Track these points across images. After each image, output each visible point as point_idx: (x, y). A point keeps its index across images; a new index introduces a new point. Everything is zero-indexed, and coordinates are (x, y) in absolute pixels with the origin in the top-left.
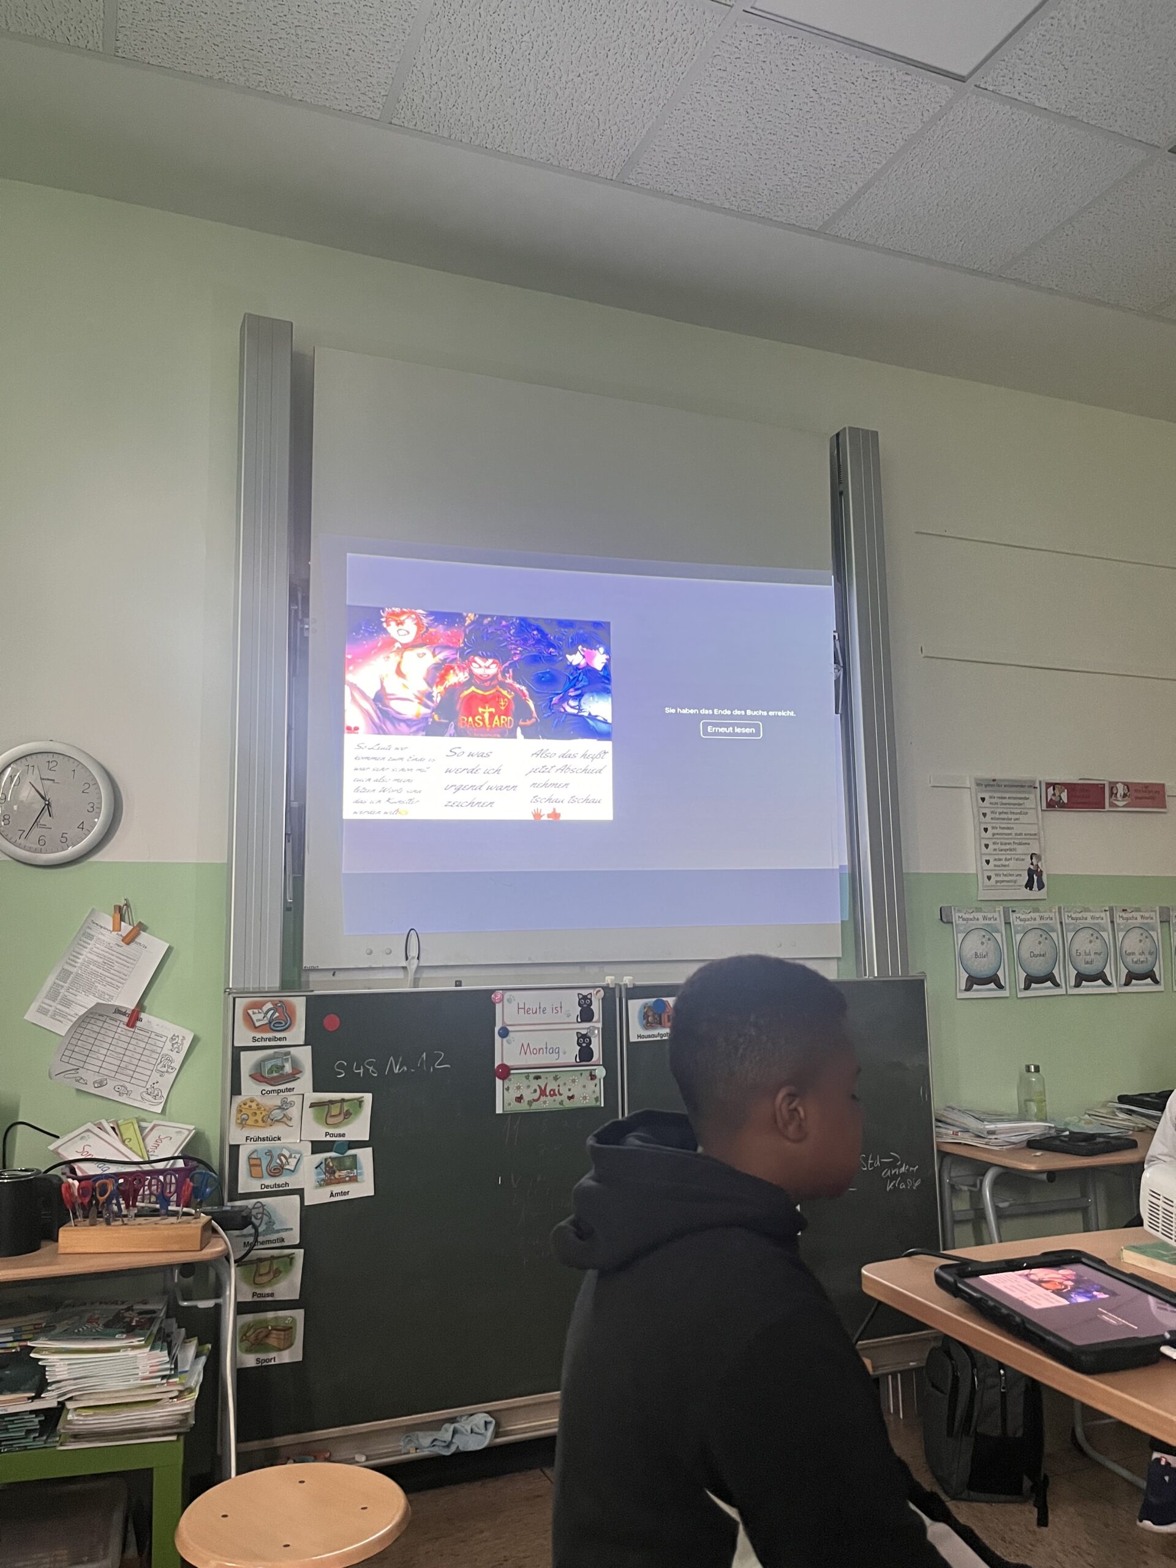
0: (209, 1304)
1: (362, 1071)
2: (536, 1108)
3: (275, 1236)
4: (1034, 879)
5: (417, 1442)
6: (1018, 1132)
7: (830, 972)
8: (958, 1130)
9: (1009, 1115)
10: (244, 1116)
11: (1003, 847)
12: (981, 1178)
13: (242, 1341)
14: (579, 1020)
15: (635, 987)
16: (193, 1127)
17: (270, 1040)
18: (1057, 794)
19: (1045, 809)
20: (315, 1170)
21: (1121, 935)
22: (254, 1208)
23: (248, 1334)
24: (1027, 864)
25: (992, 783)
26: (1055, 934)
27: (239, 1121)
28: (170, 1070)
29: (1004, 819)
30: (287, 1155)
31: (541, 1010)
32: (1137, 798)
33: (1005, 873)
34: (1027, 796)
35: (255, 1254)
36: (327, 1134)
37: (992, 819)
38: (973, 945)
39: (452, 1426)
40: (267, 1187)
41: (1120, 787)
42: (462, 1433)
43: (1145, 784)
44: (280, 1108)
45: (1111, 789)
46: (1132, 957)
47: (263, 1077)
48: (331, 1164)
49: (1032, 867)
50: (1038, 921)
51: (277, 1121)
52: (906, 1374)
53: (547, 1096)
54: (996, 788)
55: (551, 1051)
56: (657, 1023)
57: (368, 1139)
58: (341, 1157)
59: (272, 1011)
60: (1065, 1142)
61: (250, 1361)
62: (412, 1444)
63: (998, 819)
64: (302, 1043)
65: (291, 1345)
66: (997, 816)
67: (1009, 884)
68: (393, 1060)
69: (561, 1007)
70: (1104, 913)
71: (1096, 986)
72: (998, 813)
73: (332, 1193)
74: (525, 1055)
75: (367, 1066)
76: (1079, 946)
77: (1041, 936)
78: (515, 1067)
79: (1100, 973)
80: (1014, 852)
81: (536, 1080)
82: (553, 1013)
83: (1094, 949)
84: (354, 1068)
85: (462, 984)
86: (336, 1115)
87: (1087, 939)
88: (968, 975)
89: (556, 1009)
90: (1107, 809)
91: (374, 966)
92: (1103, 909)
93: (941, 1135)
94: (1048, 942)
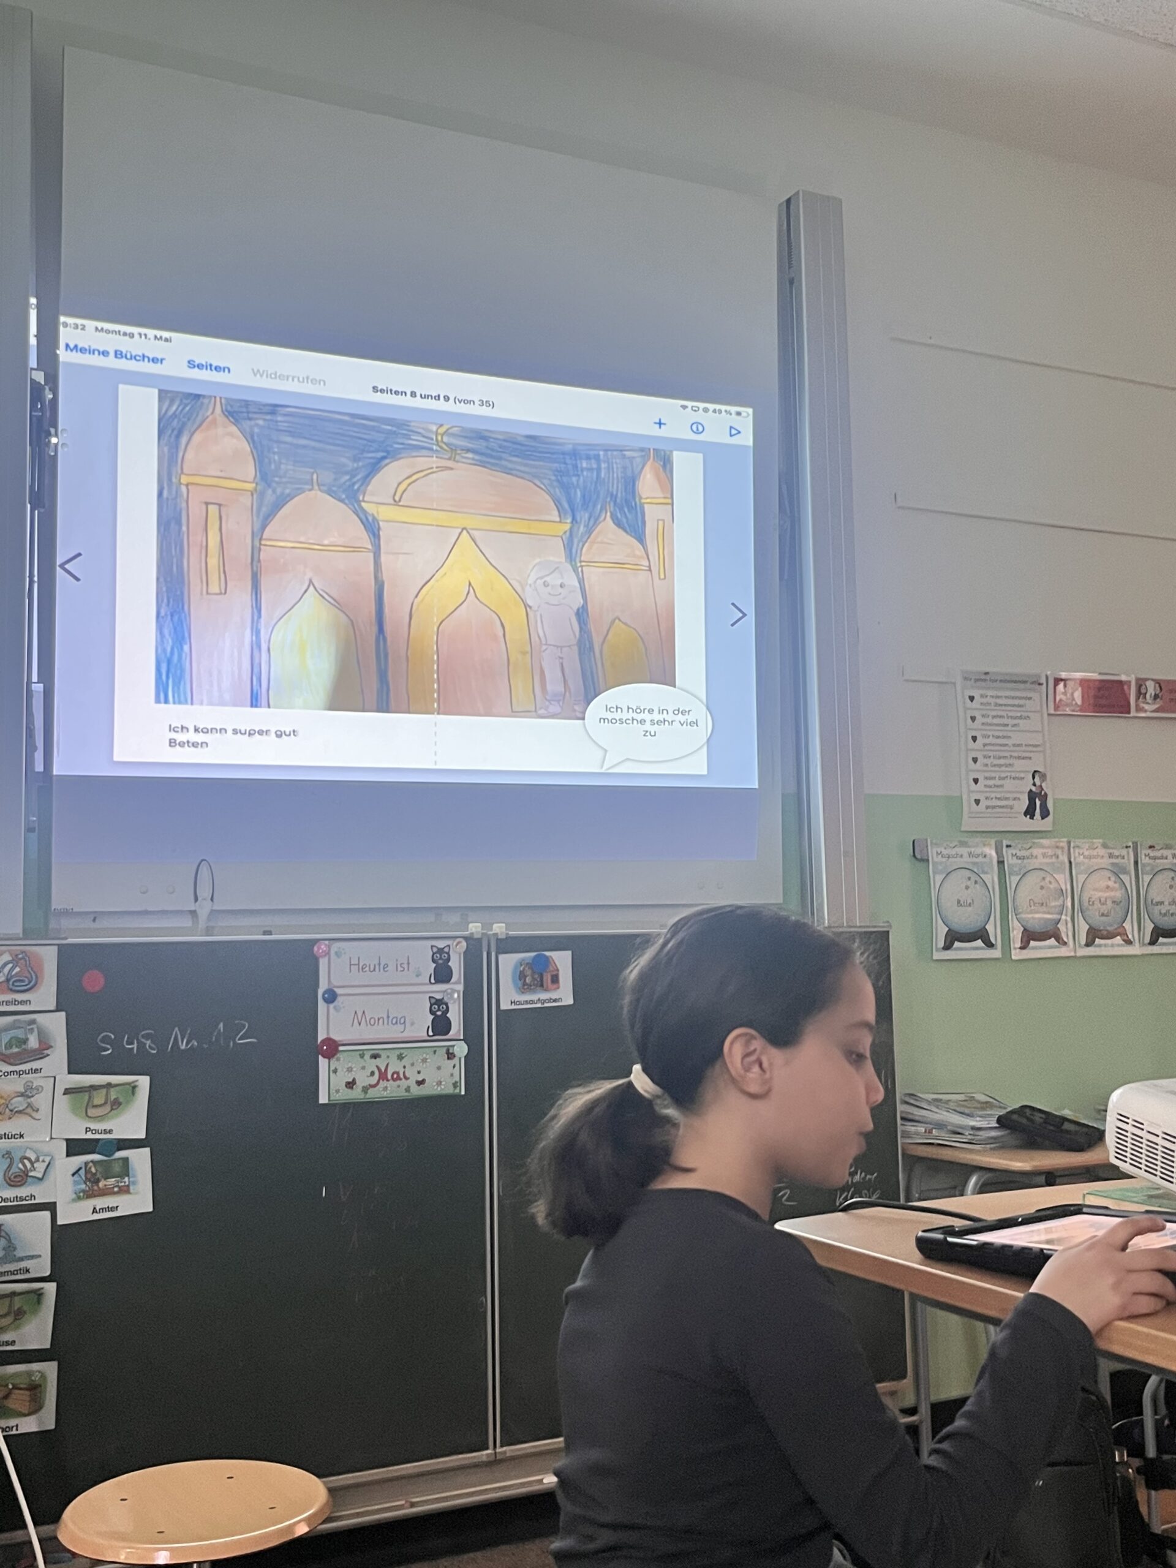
1: (135, 1046)
2: (373, 1096)
3: (19, 1264)
8: (932, 1126)
11: (996, 762)
14: (433, 981)
15: (509, 938)
17: (8, 1003)
19: (1052, 711)
20: (72, 1178)
21: (1147, 878)
25: (987, 677)
26: (1062, 876)
29: (998, 725)
30: (33, 1157)
31: (382, 966)
33: (998, 796)
34: (1029, 695)
36: (87, 1130)
37: (983, 724)
38: (954, 889)
40: (5, 1200)
41: (1151, 689)
44: (22, 1095)
46: (1159, 907)
48: (93, 1170)
49: (1034, 789)
50: (1041, 860)
51: (20, 1112)
53: (388, 1080)
54: (988, 684)
55: (394, 1021)
56: (537, 986)
57: (144, 1136)
58: (105, 1161)
59: (10, 965)
63: (990, 725)
64: (53, 1008)
65: (40, 1408)
66: (989, 720)
67: (1003, 810)
68: (178, 1032)
69: (408, 964)
70: (1126, 850)
71: (1112, 946)
72: (990, 717)
73: (95, 1208)
74: (360, 1024)
75: (143, 1040)
76: (1093, 893)
77: (1044, 879)
78: (345, 1042)
79: (1119, 928)
80: (1010, 769)
81: (373, 1060)
82: (397, 970)
83: (1111, 898)
84: (125, 1042)
85: (273, 933)
86: (100, 1106)
87: (1103, 884)
88: (947, 929)
89: (401, 967)
90: (1132, 715)
91: (150, 909)
92: (1125, 845)
93: (906, 1134)
94: (1052, 886)
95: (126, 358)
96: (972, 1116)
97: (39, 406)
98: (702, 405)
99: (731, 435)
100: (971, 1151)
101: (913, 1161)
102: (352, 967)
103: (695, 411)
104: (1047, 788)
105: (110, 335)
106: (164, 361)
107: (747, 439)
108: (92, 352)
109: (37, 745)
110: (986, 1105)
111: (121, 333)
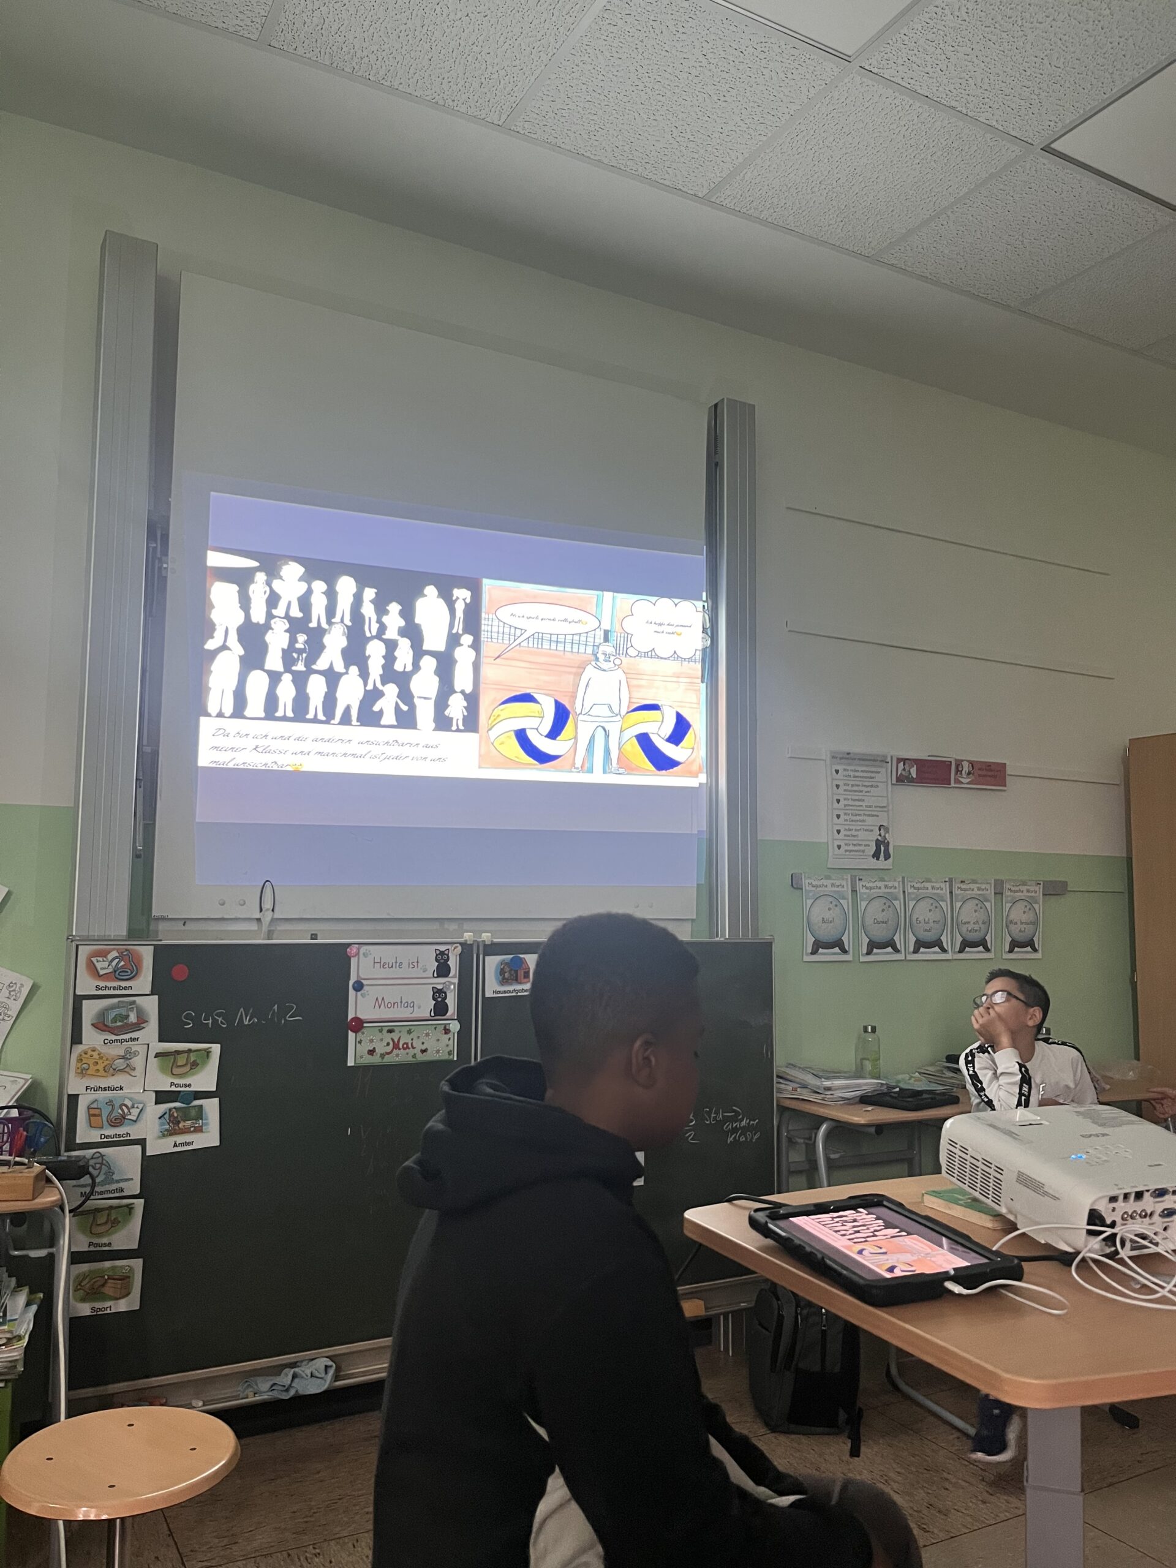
0: (42, 1253)
1: (210, 1021)
2: (388, 1061)
3: (114, 1186)
4: (881, 849)
5: (255, 1387)
6: (855, 1087)
7: (684, 934)
8: (798, 1085)
9: (845, 1072)
10: (85, 1066)
11: (854, 818)
12: (815, 1131)
13: (76, 1290)
14: (435, 975)
15: (493, 944)
16: (31, 1076)
17: (114, 988)
18: (907, 769)
20: (157, 1121)
21: (959, 904)
22: (92, 1158)
23: (82, 1284)
24: (875, 835)
25: (848, 756)
26: (898, 902)
27: (79, 1071)
28: (6, 1018)
29: (855, 791)
30: (129, 1104)
31: (398, 964)
32: (980, 776)
33: (855, 843)
34: (879, 770)
35: (91, 1204)
36: (172, 1084)
37: (845, 790)
38: (820, 912)
39: (293, 1370)
40: (106, 1137)
41: (966, 765)
42: (303, 1377)
43: (986, 762)
44: (123, 1057)
45: (957, 766)
46: (967, 925)
47: (106, 1026)
48: (176, 1115)
49: (880, 838)
50: (883, 890)
51: (120, 1071)
52: (736, 1314)
53: (400, 1049)
54: (850, 761)
55: (406, 1005)
56: (513, 980)
57: (215, 1090)
58: (186, 1107)
59: (118, 960)
60: (895, 1098)
61: (85, 1309)
62: (251, 1389)
63: (850, 791)
64: (148, 993)
65: (129, 1294)
66: (849, 788)
67: (857, 853)
68: (243, 1012)
69: (418, 962)
70: (944, 884)
71: (933, 953)
72: (850, 786)
73: (175, 1143)
74: (380, 1008)
75: (216, 1017)
76: (920, 914)
77: (885, 904)
78: (368, 1020)
79: (937, 940)
80: (863, 824)
81: (389, 1034)
82: (409, 968)
83: (933, 918)
84: (202, 1019)
85: (318, 936)
86: (183, 1066)
87: (927, 908)
88: (814, 939)
89: (412, 964)
91: (225, 917)
92: (943, 880)
93: (781, 1091)
94: (890, 909)
101: (784, 1111)
102: (375, 964)
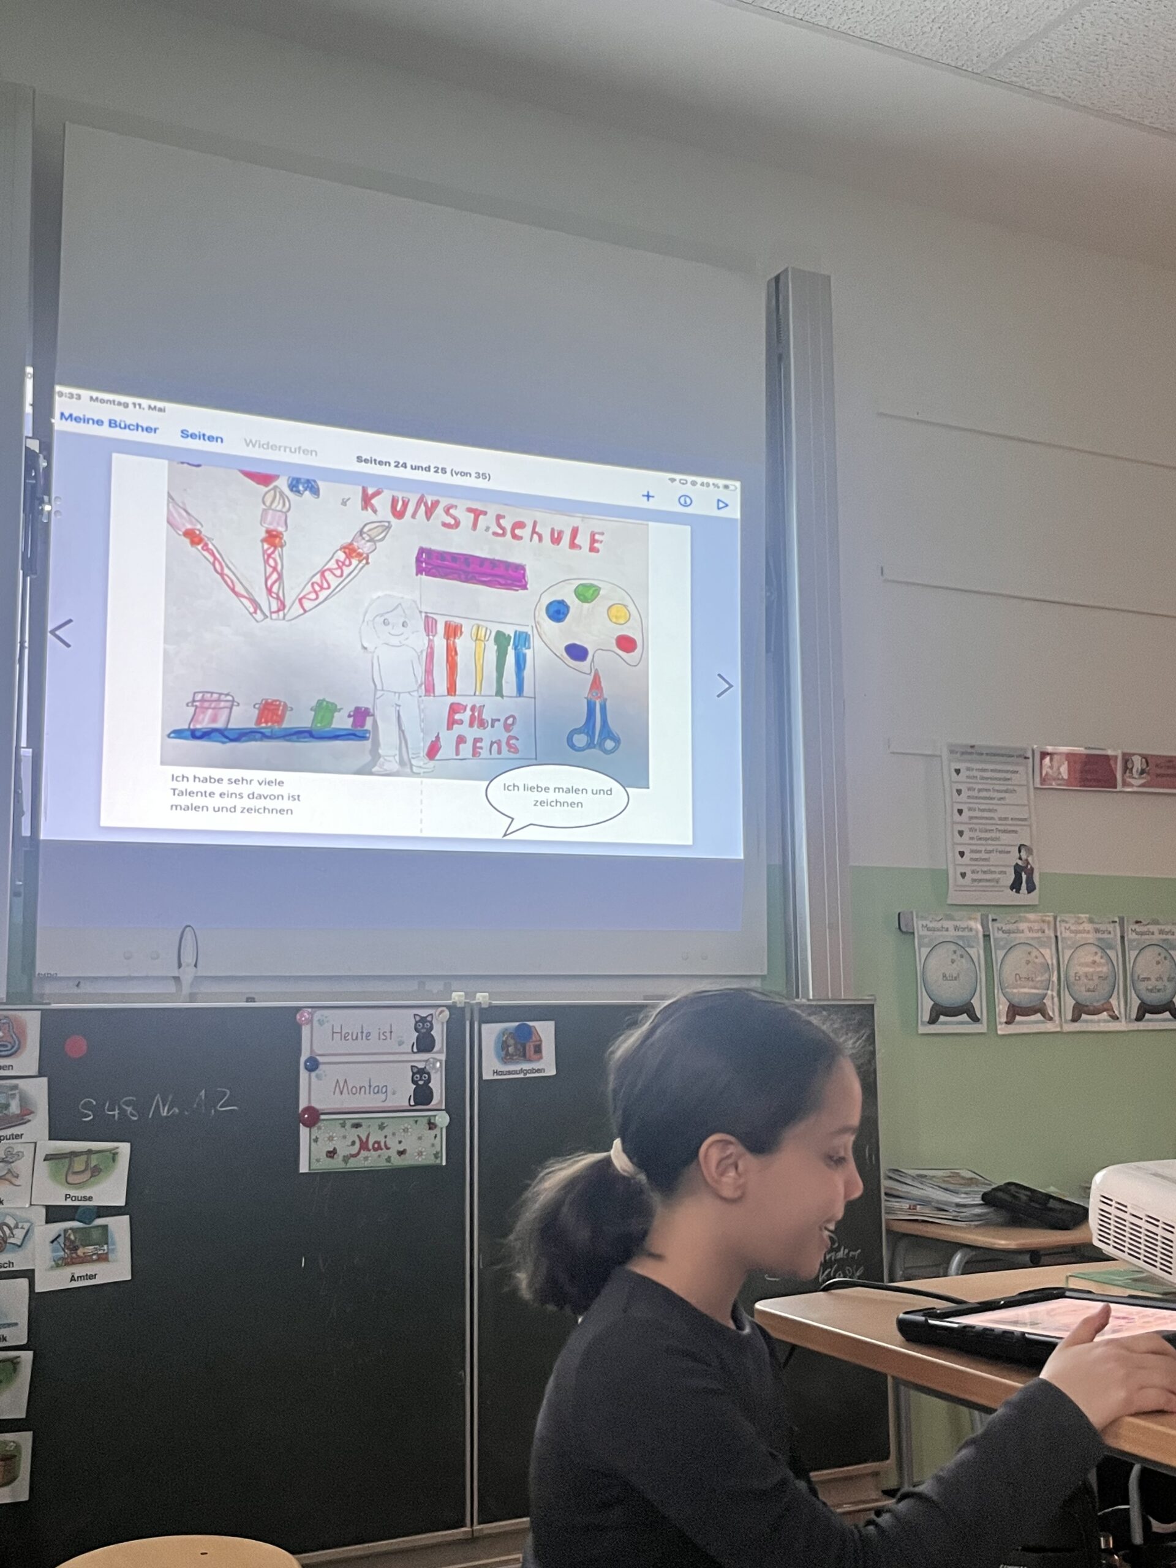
1: (117, 1112)
2: (352, 1166)
8: (914, 1202)
11: (983, 835)
14: (415, 1050)
15: (492, 1008)
19: (1038, 786)
20: (48, 1247)
21: (1134, 954)
24: (1013, 859)
25: (972, 750)
26: (1048, 951)
29: (983, 798)
30: (12, 1223)
31: (364, 1035)
32: (1158, 775)
33: (985, 869)
34: (1015, 768)
36: (67, 1197)
37: (969, 797)
38: (940, 963)
41: (1138, 763)
43: (1166, 757)
44: (3, 1161)
46: (1146, 983)
48: (72, 1237)
49: (1020, 863)
50: (1027, 934)
53: (369, 1150)
54: (975, 757)
55: (376, 1091)
56: (519, 1056)
57: (123, 1204)
58: (85, 1228)
63: (977, 798)
64: (34, 1073)
65: (14, 1478)
66: (975, 793)
67: (988, 884)
68: (160, 1099)
69: (391, 1032)
70: (1112, 925)
71: (1099, 1021)
72: (976, 790)
73: (73, 1276)
74: (341, 1094)
75: (124, 1107)
76: (1078, 968)
77: (1029, 953)
78: (326, 1111)
79: (1105, 1003)
80: (997, 843)
81: (354, 1129)
82: (379, 1039)
83: (1098, 972)
84: (106, 1108)
85: (256, 1000)
86: (83, 1172)
87: (1090, 959)
88: (932, 1003)
89: (383, 1034)
90: (1118, 789)
91: (133, 975)
92: (1111, 920)
93: (890, 1211)
94: (1037, 960)
95: (121, 428)
96: (957, 1193)
97: (33, 474)
98: (690, 478)
99: (719, 508)
100: (957, 1228)
101: (897, 1237)
102: (335, 1035)
103: (683, 484)
104: (1033, 860)
105: (105, 404)
106: (157, 431)
107: (735, 512)
108: (86, 420)
109: (25, 809)
110: (971, 1182)
111: (116, 403)
